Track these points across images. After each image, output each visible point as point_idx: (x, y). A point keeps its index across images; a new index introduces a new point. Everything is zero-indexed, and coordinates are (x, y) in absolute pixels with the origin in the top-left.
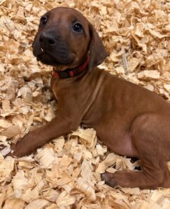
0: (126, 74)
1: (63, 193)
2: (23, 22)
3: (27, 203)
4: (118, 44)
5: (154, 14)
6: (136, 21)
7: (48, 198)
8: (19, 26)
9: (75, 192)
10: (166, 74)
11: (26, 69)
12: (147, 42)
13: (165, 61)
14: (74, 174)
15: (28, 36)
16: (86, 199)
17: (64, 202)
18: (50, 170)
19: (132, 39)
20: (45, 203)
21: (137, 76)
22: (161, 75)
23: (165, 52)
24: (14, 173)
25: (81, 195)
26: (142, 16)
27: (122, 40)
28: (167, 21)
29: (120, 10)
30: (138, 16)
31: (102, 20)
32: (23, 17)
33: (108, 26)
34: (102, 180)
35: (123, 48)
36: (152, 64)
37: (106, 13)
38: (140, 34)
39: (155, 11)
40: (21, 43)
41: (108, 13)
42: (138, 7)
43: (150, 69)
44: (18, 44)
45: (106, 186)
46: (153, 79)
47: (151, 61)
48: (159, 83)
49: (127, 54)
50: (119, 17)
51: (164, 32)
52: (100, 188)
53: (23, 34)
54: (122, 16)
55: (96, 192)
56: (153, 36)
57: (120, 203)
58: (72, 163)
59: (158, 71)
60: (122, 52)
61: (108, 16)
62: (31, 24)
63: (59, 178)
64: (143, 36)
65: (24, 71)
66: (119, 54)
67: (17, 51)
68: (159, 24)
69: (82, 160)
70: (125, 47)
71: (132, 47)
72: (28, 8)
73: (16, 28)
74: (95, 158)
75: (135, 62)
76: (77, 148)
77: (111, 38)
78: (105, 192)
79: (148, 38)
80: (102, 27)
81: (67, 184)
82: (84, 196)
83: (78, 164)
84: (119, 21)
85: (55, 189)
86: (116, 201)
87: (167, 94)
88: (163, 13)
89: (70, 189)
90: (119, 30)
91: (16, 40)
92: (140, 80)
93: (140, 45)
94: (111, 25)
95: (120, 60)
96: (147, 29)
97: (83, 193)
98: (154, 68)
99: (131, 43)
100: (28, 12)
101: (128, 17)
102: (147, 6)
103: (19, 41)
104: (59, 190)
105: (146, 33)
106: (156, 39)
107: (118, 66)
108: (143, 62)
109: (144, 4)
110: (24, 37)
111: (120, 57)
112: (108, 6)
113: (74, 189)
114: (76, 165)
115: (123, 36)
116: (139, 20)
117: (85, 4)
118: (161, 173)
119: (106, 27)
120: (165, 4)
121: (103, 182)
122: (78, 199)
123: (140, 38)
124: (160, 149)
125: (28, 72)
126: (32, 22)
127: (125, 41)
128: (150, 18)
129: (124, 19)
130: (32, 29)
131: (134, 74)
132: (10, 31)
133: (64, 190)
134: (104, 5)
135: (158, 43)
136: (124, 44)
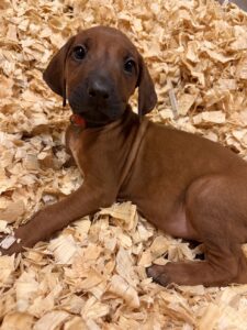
0: (176, 119)
1: (91, 300)
2: (16, 48)
3: (36, 319)
4: (162, 75)
5: (213, 27)
6: (187, 39)
7: (68, 308)
8: (10, 54)
9: (108, 296)
10: (235, 116)
11: (26, 119)
12: (204, 69)
13: (232, 97)
14: (105, 270)
15: (26, 69)
16: (126, 306)
17: (92, 313)
18: (70, 266)
19: (183, 67)
20: (64, 315)
21: (192, 121)
22: (227, 117)
23: (232, 84)
25: (118, 301)
26: (196, 31)
27: (167, 69)
28: (233, 36)
29: (161, 24)
30: (190, 30)
31: (136, 40)
32: (16, 40)
33: (146, 48)
34: (149, 277)
35: (170, 80)
36: (214, 101)
37: (141, 28)
38: (193, 58)
39: (215, 22)
40: (16, 80)
41: (144, 30)
42: (188, 18)
43: (210, 110)
44: (11, 82)
45: (155, 286)
46: (216, 125)
47: (212, 98)
48: (225, 129)
49: (176, 90)
50: (161, 34)
51: (230, 53)
52: (146, 288)
53: (18, 67)
54: (166, 33)
55: (140, 294)
56: (213, 60)
57: (176, 308)
58: (103, 254)
59: (223, 111)
60: (169, 86)
61: (144, 34)
62: (29, 51)
63: (84, 278)
64: (199, 61)
65: (22, 122)
66: (164, 90)
67: (10, 92)
68: (221, 41)
69: (117, 250)
70: (172, 79)
71: (182, 78)
72: (23, 27)
73: (6, 58)
74: (137, 245)
75: (188, 100)
76: (109, 232)
77: (151, 66)
78: (152, 293)
79: (206, 64)
81: (96, 286)
82: (121, 302)
83: (112, 255)
85: (78, 294)
86: (169, 306)
87: (237, 145)
88: (226, 25)
89: (101, 293)
90: (161, 53)
91: (7, 76)
92: (197, 126)
93: (194, 74)
94: (150, 48)
95: (167, 99)
96: (203, 49)
97: (120, 297)
98: (216, 107)
99: (181, 73)
100: (22, 32)
101: (175, 34)
102: (202, 16)
103: (11, 77)
104: (85, 295)
105: (203, 55)
106: (218, 65)
107: (163, 108)
108: (200, 101)
109: (197, 13)
110: (20, 71)
111: (166, 94)
112: (144, 18)
113: (107, 293)
114: (108, 257)
115: (168, 63)
116: (191, 37)
117: (109, 17)
118: (233, 260)
119: (142, 51)
120: (228, 10)
121: (150, 280)
122: (114, 307)
123: (194, 64)
124: (230, 226)
125: (30, 125)
126: (30, 47)
127: (172, 69)
128: (207, 33)
129: (168, 36)
130: (30, 58)
131: (187, 118)
133: (92, 295)
134: (138, 17)
135: (221, 70)
136: (170, 74)
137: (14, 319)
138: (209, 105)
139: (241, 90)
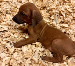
0: (56, 24)
1: (28, 60)
2: (21, 2)
4: (55, 13)
9: (32, 60)
10: (71, 26)
12: (66, 13)
16: (35, 63)
17: (28, 62)
18: (25, 53)
19: (60, 12)
20: (22, 61)
21: (60, 25)
22: (69, 26)
23: (72, 18)
24: (14, 52)
27: (56, 11)
30: (64, 2)
31: (50, 3)
33: (52, 5)
36: (66, 21)
38: (63, 10)
39: (71, 1)
41: (53, 0)
47: (66, 20)
48: (67, 29)
49: (58, 17)
51: (73, 10)
54: (58, 2)
55: (38, 61)
58: (32, 52)
59: (68, 24)
61: (52, 2)
63: (27, 56)
68: (72, 6)
71: (60, 14)
73: (18, 4)
75: (60, 20)
76: (34, 48)
77: (52, 10)
80: (50, 6)
81: (29, 57)
83: (34, 52)
84: (56, 4)
85: (26, 58)
87: (69, 33)
88: (74, 2)
90: (56, 7)
91: (18, 9)
92: (61, 27)
95: (55, 19)
96: (66, 8)
97: (34, 61)
101: (60, 2)
106: (69, 12)
107: (54, 21)
108: (63, 21)
115: (57, 10)
116: (64, 4)
119: (51, 6)
121: (41, 59)
122: (32, 62)
126: (24, 2)
129: (58, 3)
132: (16, 5)
135: (70, 14)
136: (57, 13)
137: (13, 59)
138: (65, 22)
139: (74, 19)
